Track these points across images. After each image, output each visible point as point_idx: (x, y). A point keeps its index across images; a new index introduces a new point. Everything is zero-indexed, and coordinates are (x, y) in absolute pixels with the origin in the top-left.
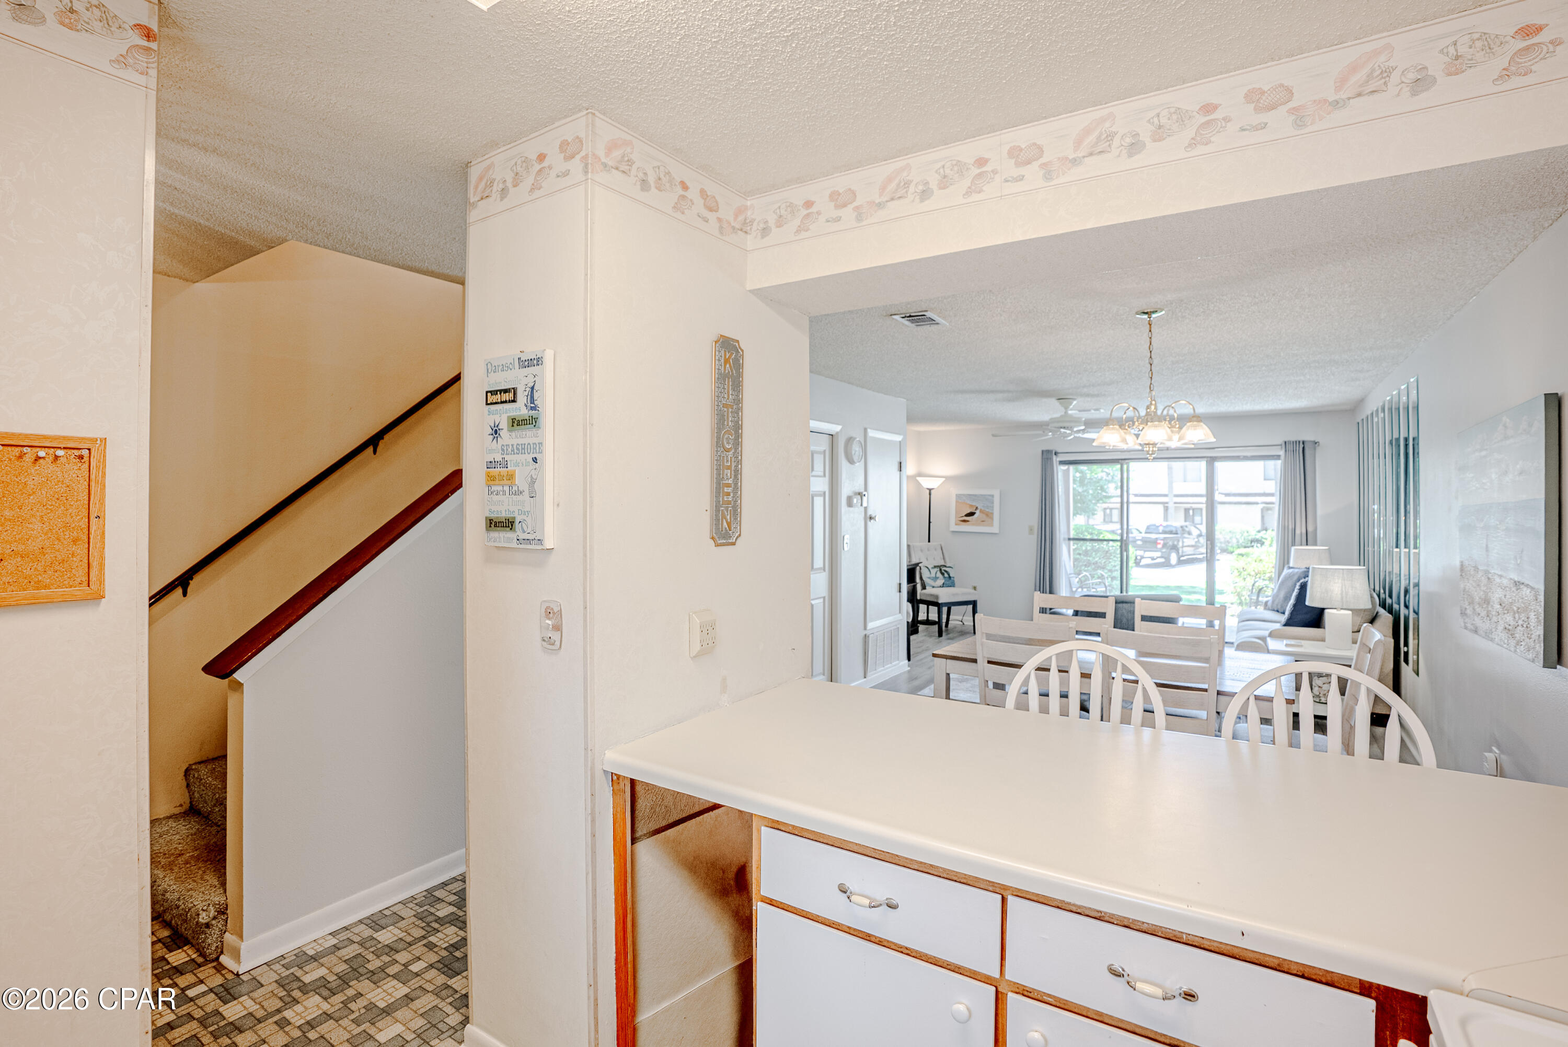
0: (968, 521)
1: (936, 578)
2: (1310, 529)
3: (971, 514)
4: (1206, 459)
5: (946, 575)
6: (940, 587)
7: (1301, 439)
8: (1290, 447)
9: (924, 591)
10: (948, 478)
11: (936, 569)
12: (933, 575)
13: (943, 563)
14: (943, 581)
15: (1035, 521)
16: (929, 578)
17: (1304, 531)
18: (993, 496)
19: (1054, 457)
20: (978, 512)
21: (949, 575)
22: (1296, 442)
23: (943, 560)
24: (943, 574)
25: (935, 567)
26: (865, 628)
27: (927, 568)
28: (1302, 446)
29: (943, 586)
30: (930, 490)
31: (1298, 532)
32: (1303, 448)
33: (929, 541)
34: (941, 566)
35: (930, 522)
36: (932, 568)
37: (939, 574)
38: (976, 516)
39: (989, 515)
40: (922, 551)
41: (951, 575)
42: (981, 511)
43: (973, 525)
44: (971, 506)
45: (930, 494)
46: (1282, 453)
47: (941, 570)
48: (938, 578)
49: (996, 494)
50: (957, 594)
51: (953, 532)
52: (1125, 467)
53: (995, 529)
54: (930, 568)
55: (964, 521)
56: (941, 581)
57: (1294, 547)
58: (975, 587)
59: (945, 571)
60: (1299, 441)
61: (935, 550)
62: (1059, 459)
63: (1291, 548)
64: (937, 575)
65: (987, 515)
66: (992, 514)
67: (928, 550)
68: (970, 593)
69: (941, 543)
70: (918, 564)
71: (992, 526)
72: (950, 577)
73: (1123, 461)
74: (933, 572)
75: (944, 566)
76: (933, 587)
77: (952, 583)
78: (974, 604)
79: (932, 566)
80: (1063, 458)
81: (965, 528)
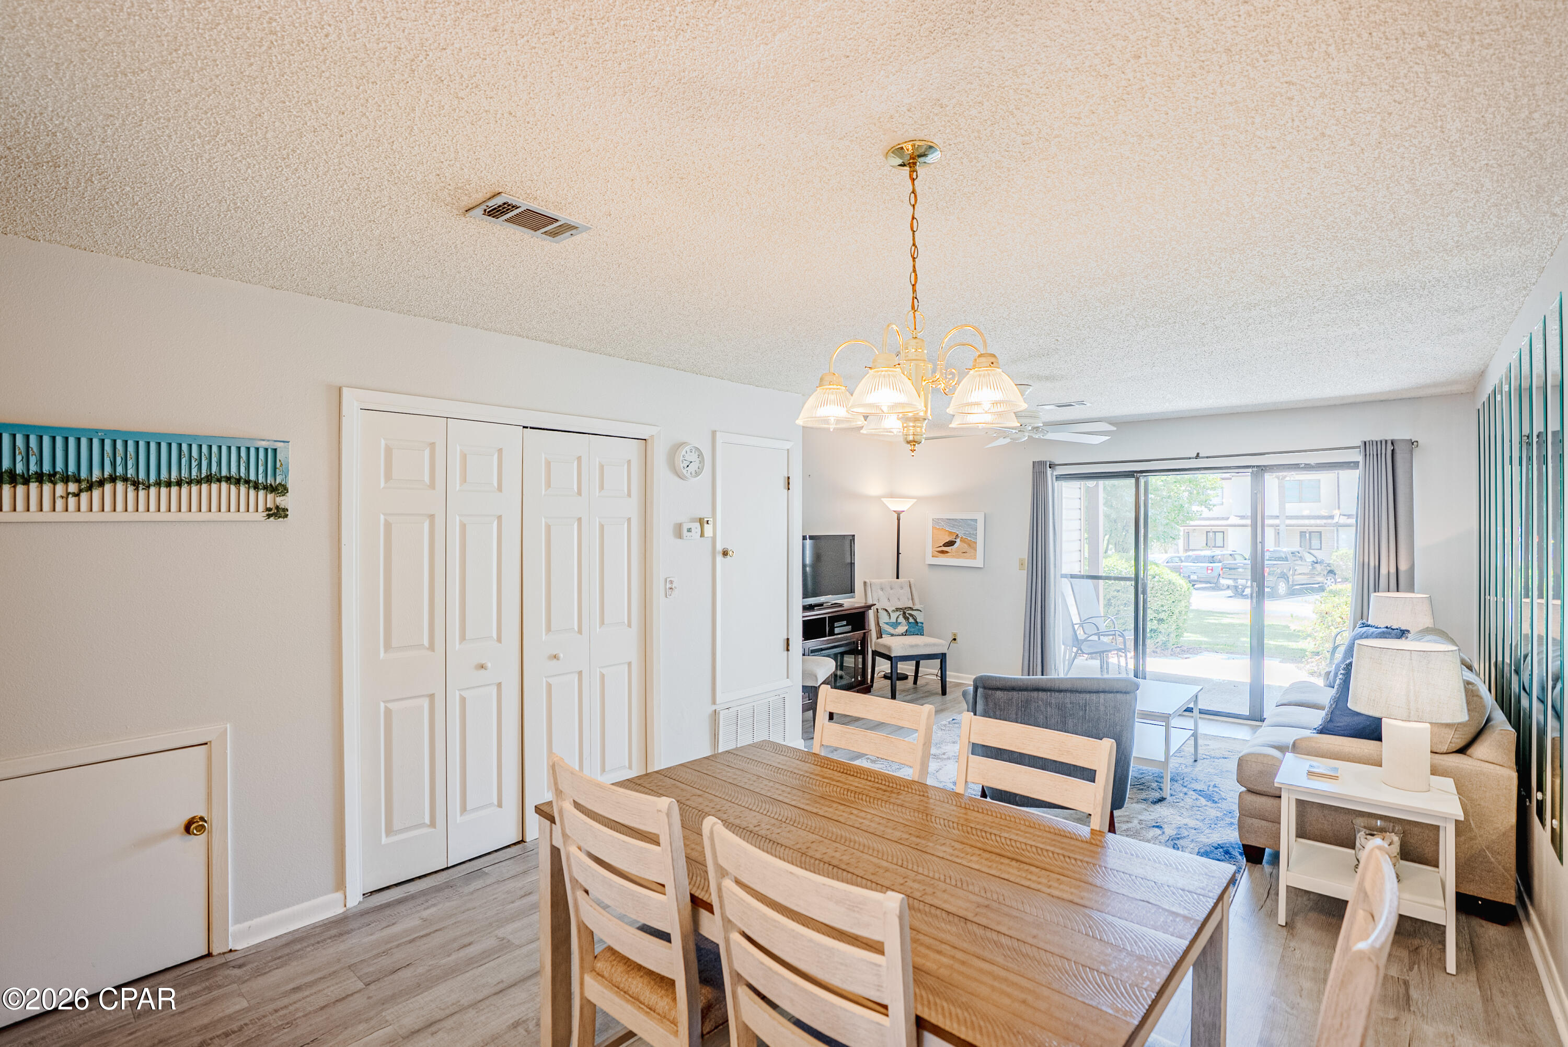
0: (947, 552)
1: (896, 624)
2: (1403, 567)
3: (951, 543)
4: (1250, 470)
5: (911, 620)
6: (902, 635)
7: (1389, 437)
8: (1372, 450)
9: (880, 640)
10: (920, 499)
11: (898, 613)
12: (893, 620)
13: (910, 604)
14: (907, 628)
15: (1024, 554)
16: (887, 623)
17: (1393, 570)
18: (976, 520)
19: (1049, 471)
20: (958, 540)
21: (915, 620)
22: (1381, 442)
23: (911, 601)
24: (906, 618)
25: (897, 610)
26: (714, 702)
27: (886, 610)
28: (1390, 448)
29: (906, 634)
30: (899, 514)
31: (1384, 571)
32: (1393, 451)
33: (898, 578)
34: (906, 608)
35: (898, 553)
36: (893, 611)
37: (901, 619)
38: (956, 545)
39: (972, 545)
40: (882, 589)
41: (918, 620)
42: (962, 540)
43: (953, 557)
44: (951, 533)
45: (899, 520)
46: (1360, 458)
47: (904, 613)
48: (900, 623)
49: (980, 519)
50: (917, 646)
51: (930, 565)
52: (1142, 481)
53: (978, 563)
54: (890, 611)
55: (943, 552)
56: (902, 629)
57: (1377, 594)
58: (955, 635)
59: (911, 615)
60: (1386, 441)
61: (902, 588)
62: (1055, 473)
63: (1373, 595)
64: (899, 621)
65: (969, 545)
66: (976, 543)
67: (891, 589)
68: (934, 645)
69: (912, 580)
70: (869, 607)
71: (975, 558)
72: (917, 622)
73: (1139, 475)
74: (894, 616)
75: (911, 609)
76: (892, 635)
77: (919, 629)
78: (943, 657)
79: (894, 609)
80: (1060, 471)
81: (943, 560)
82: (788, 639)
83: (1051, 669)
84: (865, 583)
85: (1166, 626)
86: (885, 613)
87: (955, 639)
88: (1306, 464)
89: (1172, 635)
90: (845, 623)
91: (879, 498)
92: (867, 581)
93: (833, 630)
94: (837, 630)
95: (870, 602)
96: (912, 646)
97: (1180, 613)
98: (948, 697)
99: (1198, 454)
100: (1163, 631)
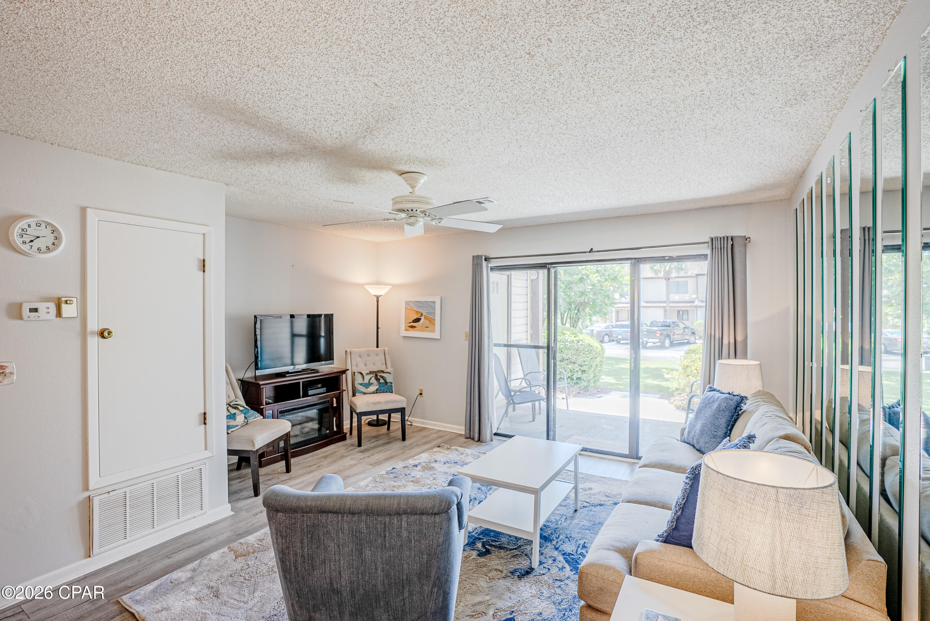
0: (415, 327)
1: (369, 384)
2: (739, 338)
3: (417, 320)
4: (630, 262)
5: (382, 381)
6: (373, 393)
7: (730, 234)
8: (717, 244)
9: (354, 399)
10: (394, 286)
11: (371, 375)
12: (366, 381)
13: (383, 368)
14: (377, 387)
15: (467, 328)
16: (361, 384)
17: (732, 341)
18: (434, 302)
19: (484, 263)
20: (422, 318)
21: (385, 380)
22: (724, 238)
23: (384, 365)
24: (377, 379)
25: (371, 373)
26: (86, 488)
27: (361, 374)
28: (730, 243)
29: (377, 392)
30: (378, 298)
31: (725, 342)
32: (732, 245)
33: (377, 347)
34: (378, 371)
35: (378, 328)
36: (367, 374)
37: (373, 380)
38: (421, 321)
39: (432, 321)
40: (360, 356)
41: (387, 381)
42: (426, 318)
43: (419, 330)
44: (417, 312)
45: (378, 302)
46: (708, 252)
47: (376, 375)
48: (372, 384)
49: (438, 301)
50: (379, 403)
51: (404, 337)
52: (552, 271)
53: (436, 335)
54: (364, 374)
55: (412, 327)
56: (373, 388)
57: (721, 361)
58: (421, 390)
59: (382, 377)
60: (727, 237)
61: (377, 355)
62: (490, 265)
63: (718, 362)
64: (371, 382)
65: (430, 321)
66: (434, 320)
67: (368, 356)
68: (395, 401)
69: (386, 349)
70: (344, 372)
71: (434, 332)
72: (386, 383)
73: (550, 266)
74: (367, 378)
75: (383, 372)
76: (365, 393)
77: (388, 388)
78: (402, 411)
79: (368, 372)
80: (494, 263)
81: (412, 333)
82: (205, 414)
83: (485, 419)
84: (346, 351)
85: (586, 375)
86: (360, 376)
87: (421, 394)
88: (669, 257)
89: (591, 381)
90: (320, 386)
91: (362, 285)
92: (348, 350)
93: (307, 393)
94: (310, 393)
95: (348, 368)
96: (374, 404)
97: (596, 365)
98: (407, 442)
99: (592, 249)
100: (585, 379)
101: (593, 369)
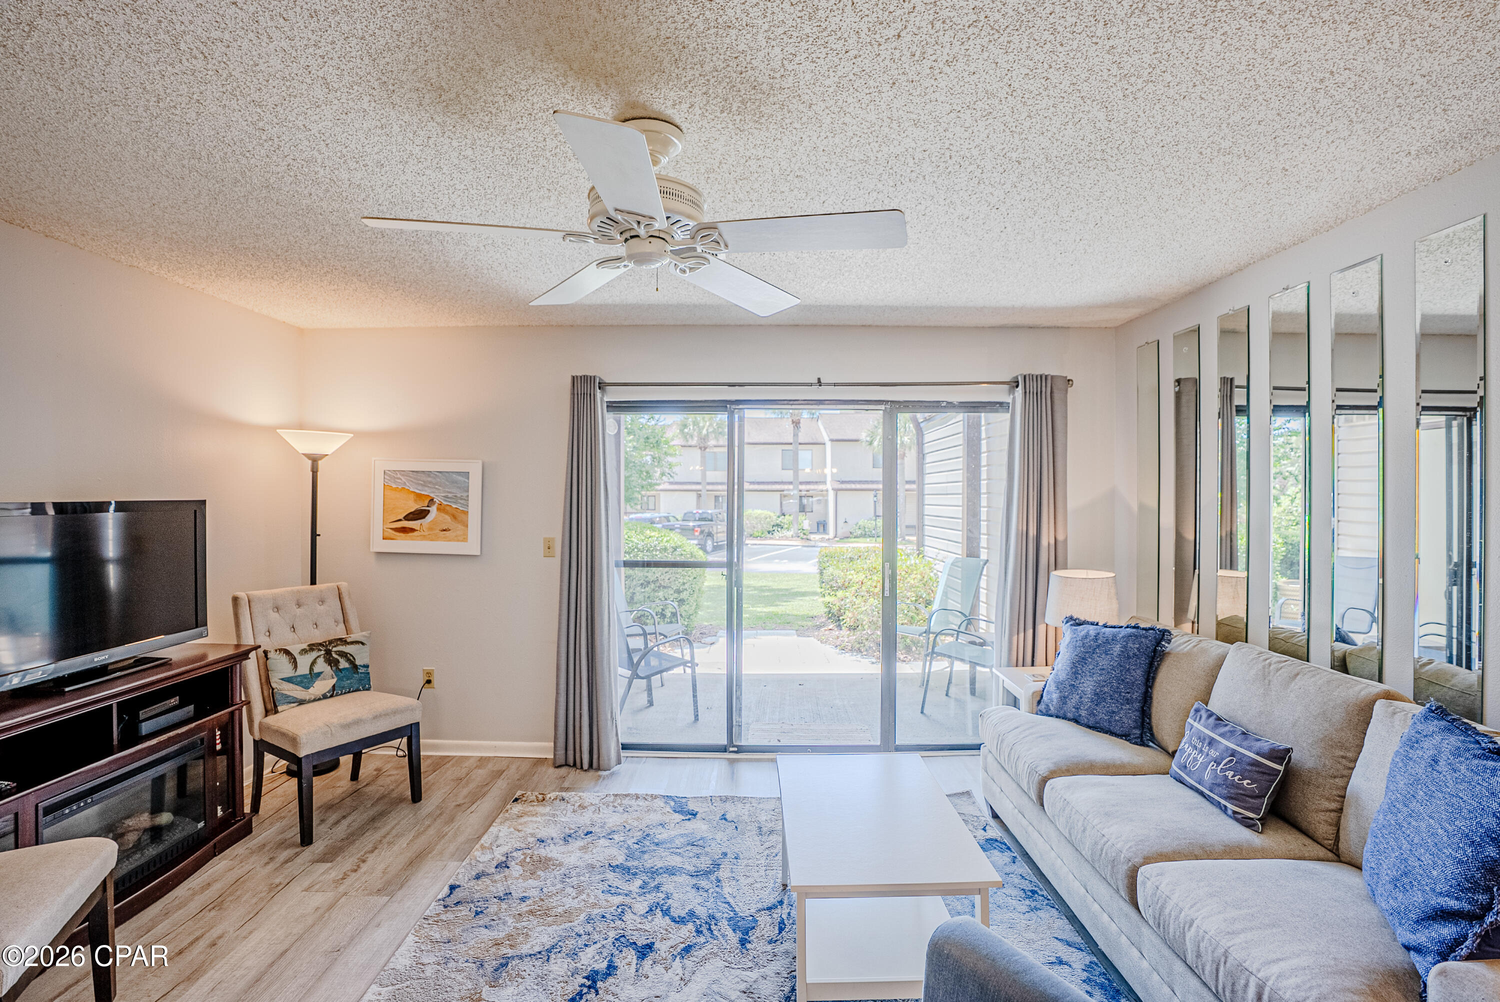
0: (412, 530)
1: (313, 676)
2: (1060, 535)
3: (420, 514)
4: (883, 407)
5: (344, 664)
6: (325, 697)
8: (1032, 388)
9: (271, 720)
10: (359, 435)
11: (314, 654)
12: (303, 669)
13: (339, 632)
14: (334, 681)
15: (556, 531)
16: (289, 680)
17: (1052, 542)
18: (466, 475)
19: (598, 394)
20: (433, 509)
21: (352, 663)
22: (1041, 376)
23: (342, 626)
24: (332, 662)
25: (312, 647)
27: (287, 652)
29: (333, 693)
30: (315, 460)
31: (1044, 542)
32: (1051, 387)
33: (313, 582)
34: (331, 642)
35: (314, 535)
36: (304, 652)
37: (321, 666)
38: (430, 518)
39: (459, 517)
40: (277, 609)
41: (358, 663)
43: (424, 538)
44: (419, 496)
45: (315, 470)
47: (328, 652)
48: (319, 674)
49: (475, 471)
51: (380, 554)
52: (738, 417)
53: (472, 546)
54: (296, 654)
55: (404, 530)
56: (322, 686)
58: (429, 673)
59: (343, 654)
60: (1046, 376)
61: (322, 601)
62: (606, 399)
64: (316, 670)
65: (454, 517)
66: (466, 513)
67: (299, 605)
68: (395, 712)
69: (344, 585)
70: (245, 655)
71: (465, 539)
72: (355, 667)
73: (734, 407)
74: (304, 663)
75: (343, 642)
76: (301, 702)
77: (360, 680)
78: (411, 733)
79: (305, 646)
80: (615, 395)
81: (403, 544)
84: (235, 600)
86: (284, 659)
87: (429, 682)
88: (948, 403)
90: (174, 701)
91: (271, 430)
92: (242, 595)
93: (137, 729)
94: (146, 728)
95: (248, 640)
96: (346, 726)
99: (819, 379)
101: (695, 595)
